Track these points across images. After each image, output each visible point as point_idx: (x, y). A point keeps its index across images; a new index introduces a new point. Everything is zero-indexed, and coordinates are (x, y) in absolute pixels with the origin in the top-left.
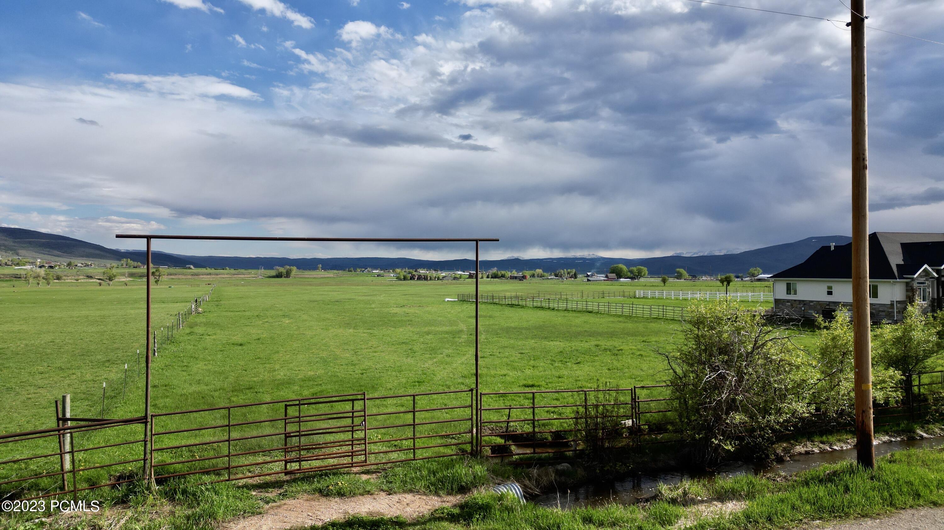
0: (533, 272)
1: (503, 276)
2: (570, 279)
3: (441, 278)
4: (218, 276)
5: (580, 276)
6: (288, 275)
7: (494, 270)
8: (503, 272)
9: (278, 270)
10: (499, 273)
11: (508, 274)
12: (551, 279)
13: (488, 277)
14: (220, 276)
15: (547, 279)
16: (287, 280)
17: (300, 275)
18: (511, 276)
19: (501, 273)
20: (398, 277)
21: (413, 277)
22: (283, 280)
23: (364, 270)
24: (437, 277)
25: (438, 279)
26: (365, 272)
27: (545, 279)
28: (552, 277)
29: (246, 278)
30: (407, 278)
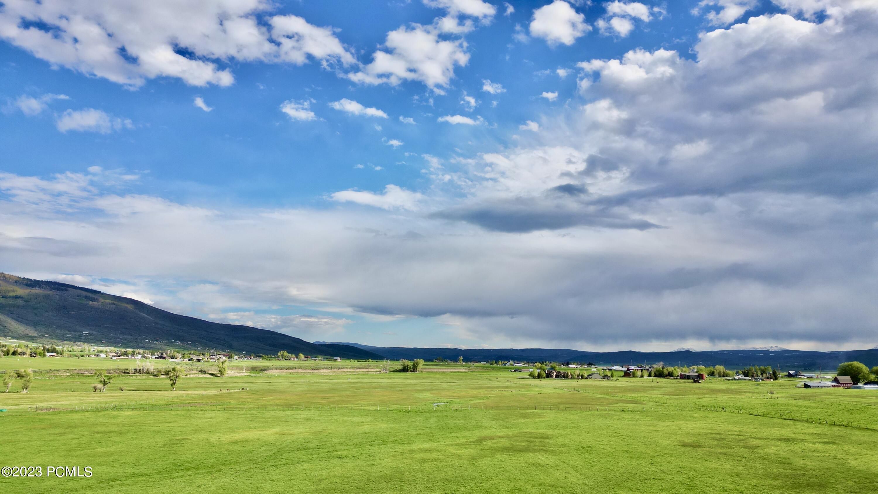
0: (711, 368)
1: (670, 374)
2: (769, 380)
3: (586, 375)
4: (340, 370)
5: (781, 374)
6: (414, 369)
7: (658, 366)
8: (670, 369)
9: (404, 363)
10: (665, 370)
11: (678, 371)
12: (739, 379)
13: (650, 376)
14: (342, 370)
15: (732, 380)
16: (412, 374)
17: (429, 369)
18: (681, 375)
19: (667, 370)
20: (531, 374)
21: (550, 374)
22: (409, 374)
23: (506, 363)
24: (581, 374)
25: (582, 378)
26: (507, 365)
27: (729, 380)
28: (740, 376)
29: (369, 373)
30: (543, 376)
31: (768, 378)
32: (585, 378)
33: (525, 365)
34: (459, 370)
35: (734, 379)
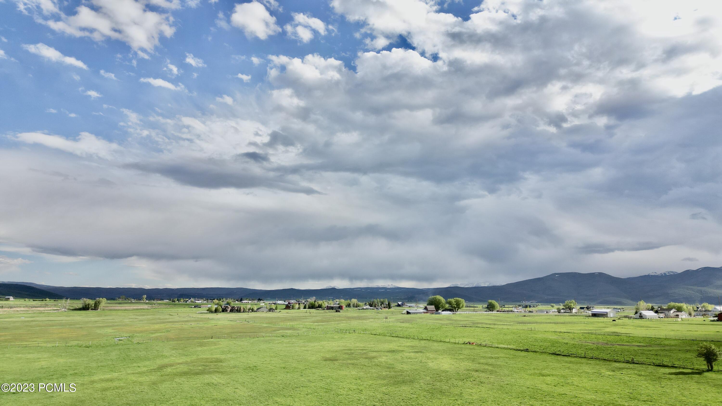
0: (349, 301)
1: (320, 306)
2: (385, 310)
3: (255, 309)
5: (393, 304)
6: (96, 308)
7: (312, 300)
8: (320, 302)
9: (85, 302)
10: (316, 303)
11: (325, 304)
12: (366, 309)
13: (305, 308)
15: (361, 309)
16: (93, 312)
17: (111, 307)
18: (327, 306)
19: (318, 303)
20: (209, 309)
21: (225, 309)
22: (90, 312)
23: (188, 301)
24: (251, 308)
25: (252, 311)
26: (188, 302)
27: (359, 309)
28: (367, 307)
29: (46, 311)
30: (219, 310)
31: (385, 308)
32: (255, 311)
33: (205, 302)
34: (142, 308)
35: (363, 309)
